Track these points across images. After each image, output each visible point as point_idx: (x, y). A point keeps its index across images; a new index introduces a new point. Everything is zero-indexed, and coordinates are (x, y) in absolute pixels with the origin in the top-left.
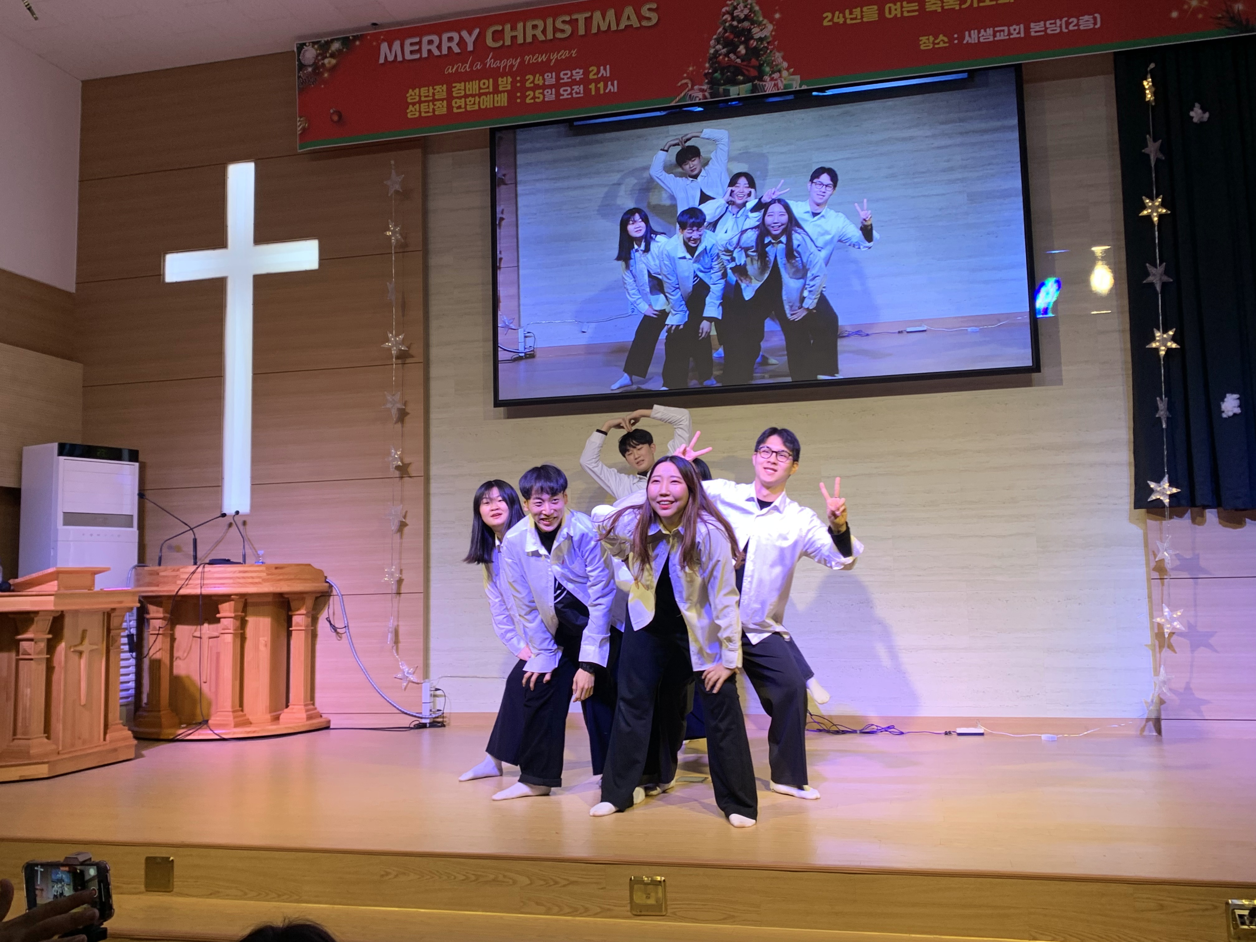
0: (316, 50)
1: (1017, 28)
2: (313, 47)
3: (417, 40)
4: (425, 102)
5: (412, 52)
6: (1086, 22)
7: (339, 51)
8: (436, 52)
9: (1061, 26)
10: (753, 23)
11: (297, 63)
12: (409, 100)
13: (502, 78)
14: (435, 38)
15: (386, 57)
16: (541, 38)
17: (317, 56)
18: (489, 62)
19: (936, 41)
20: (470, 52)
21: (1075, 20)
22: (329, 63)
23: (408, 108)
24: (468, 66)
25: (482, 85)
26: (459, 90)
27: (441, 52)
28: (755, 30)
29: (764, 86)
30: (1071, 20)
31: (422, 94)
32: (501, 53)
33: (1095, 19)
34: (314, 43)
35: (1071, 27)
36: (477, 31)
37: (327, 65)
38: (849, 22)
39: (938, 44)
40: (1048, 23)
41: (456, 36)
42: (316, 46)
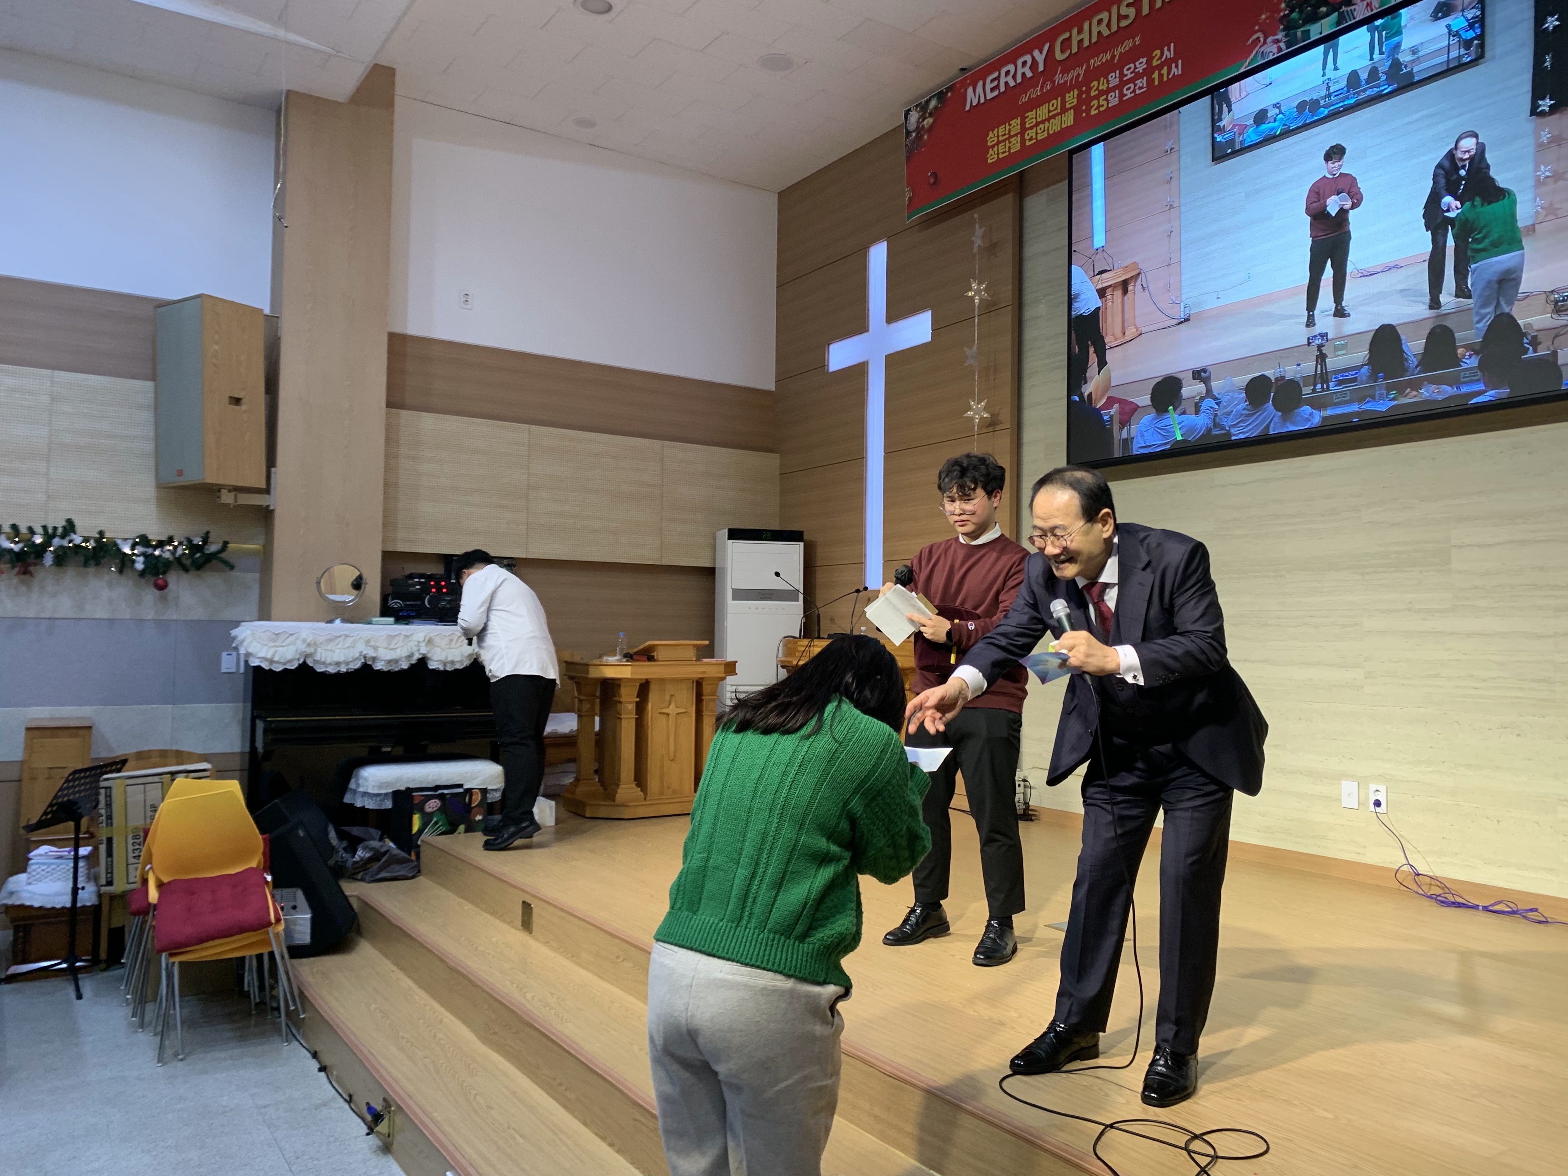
0: (919, 113)
2: (916, 110)
3: (996, 74)
4: (1004, 141)
5: (992, 90)
7: (936, 108)
8: (1012, 83)
11: (905, 131)
12: (989, 144)
13: (1069, 93)
14: (1011, 67)
15: (971, 102)
16: (1106, 32)
17: (919, 119)
18: (1059, 79)
20: (1041, 72)
22: (927, 124)
23: (988, 153)
24: (1039, 89)
25: (1051, 109)
26: (1032, 119)
27: (1016, 82)
31: (1000, 134)
32: (1067, 65)
34: (917, 106)
36: (1047, 46)
37: (926, 126)
41: (1028, 58)
42: (918, 109)
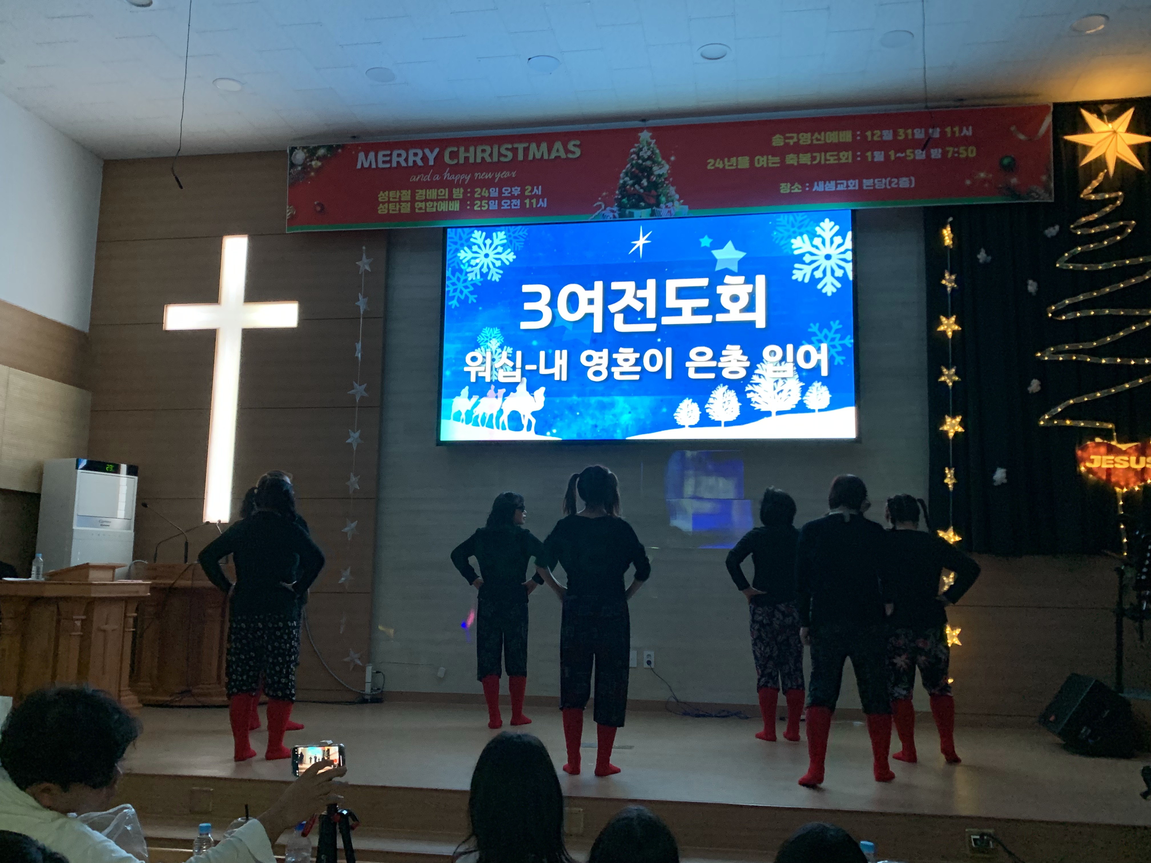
0: (305, 153)
1: (853, 182)
2: (303, 151)
3: (388, 152)
4: (392, 202)
5: (384, 162)
6: (904, 183)
7: (325, 156)
8: (404, 164)
9: (885, 184)
10: (654, 162)
11: (289, 162)
12: (380, 199)
13: (456, 188)
14: (404, 154)
15: (362, 164)
16: (488, 160)
17: (306, 159)
18: (446, 175)
19: (792, 188)
20: (431, 166)
21: (896, 180)
22: (316, 164)
23: (379, 206)
24: (429, 176)
25: (439, 194)
26: (421, 195)
27: (407, 164)
28: (655, 168)
29: (660, 212)
30: (893, 180)
31: (391, 195)
32: (455, 169)
33: (910, 180)
34: (304, 148)
35: (893, 185)
36: (437, 151)
37: (314, 166)
38: (727, 167)
39: (794, 189)
40: (876, 180)
41: (420, 152)
42: (305, 150)
